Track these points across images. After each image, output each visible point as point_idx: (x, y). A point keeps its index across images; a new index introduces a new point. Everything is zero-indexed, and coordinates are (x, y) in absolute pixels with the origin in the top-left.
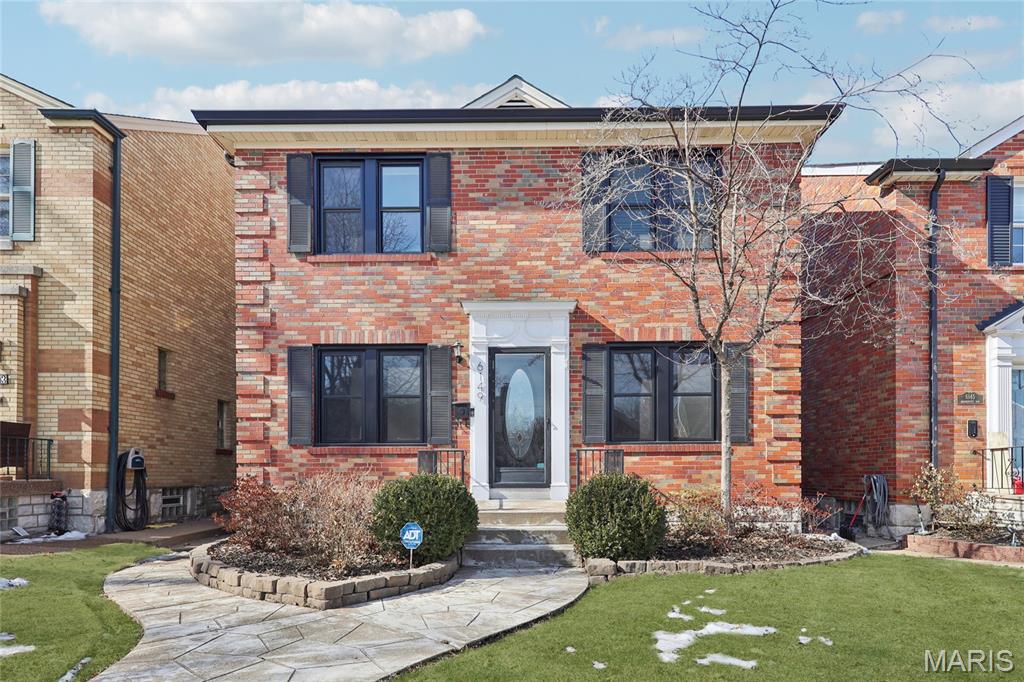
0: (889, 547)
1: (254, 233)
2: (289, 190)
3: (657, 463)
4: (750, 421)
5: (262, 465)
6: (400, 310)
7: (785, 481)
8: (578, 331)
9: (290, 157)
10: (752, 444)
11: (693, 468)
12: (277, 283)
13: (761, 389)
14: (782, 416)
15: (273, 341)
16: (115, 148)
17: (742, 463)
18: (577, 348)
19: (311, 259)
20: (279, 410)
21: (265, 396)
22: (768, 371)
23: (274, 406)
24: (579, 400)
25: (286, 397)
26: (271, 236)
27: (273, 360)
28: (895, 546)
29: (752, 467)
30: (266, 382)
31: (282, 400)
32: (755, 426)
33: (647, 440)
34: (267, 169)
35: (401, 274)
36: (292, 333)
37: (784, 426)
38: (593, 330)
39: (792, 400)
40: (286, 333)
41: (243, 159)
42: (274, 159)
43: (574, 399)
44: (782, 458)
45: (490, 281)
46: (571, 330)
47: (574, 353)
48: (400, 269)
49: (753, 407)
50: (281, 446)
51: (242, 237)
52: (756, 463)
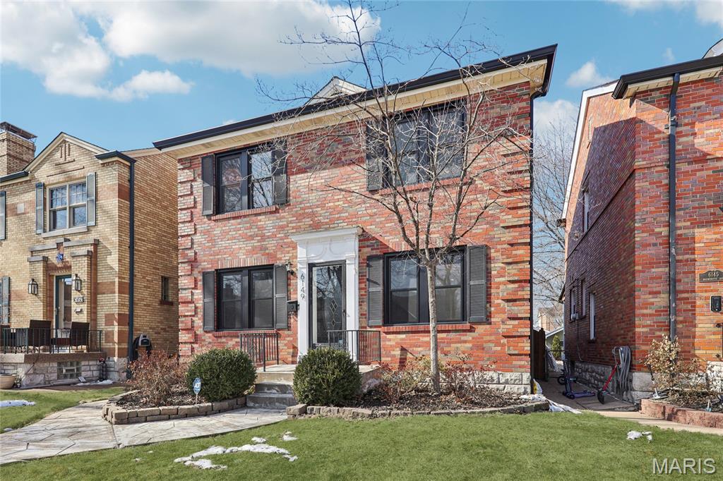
0: (626, 409)
1: (186, 207)
2: (203, 179)
3: (419, 339)
4: (488, 305)
5: (191, 343)
6: (259, 244)
7: (516, 352)
8: (364, 247)
9: (203, 158)
10: (490, 324)
11: (444, 342)
12: (198, 235)
13: (497, 280)
14: (515, 300)
15: (196, 270)
16: (131, 169)
17: (482, 338)
18: (363, 260)
19: (213, 218)
20: (199, 310)
21: (192, 302)
22: (503, 265)
23: (196, 308)
24: (365, 295)
25: (202, 302)
26: (195, 207)
27: (196, 280)
28: (632, 409)
29: (489, 341)
30: (192, 294)
31: (200, 305)
32: (493, 309)
33: (414, 323)
34: (193, 168)
35: (260, 221)
36: (206, 263)
37: (516, 308)
38: (373, 246)
39: (523, 287)
40: (202, 264)
41: (182, 164)
42: (196, 162)
43: (362, 295)
44: (514, 334)
45: (309, 219)
46: (359, 247)
47: (362, 263)
48: (259, 218)
49: (490, 295)
50: (200, 332)
51: (181, 209)
52: (493, 338)
